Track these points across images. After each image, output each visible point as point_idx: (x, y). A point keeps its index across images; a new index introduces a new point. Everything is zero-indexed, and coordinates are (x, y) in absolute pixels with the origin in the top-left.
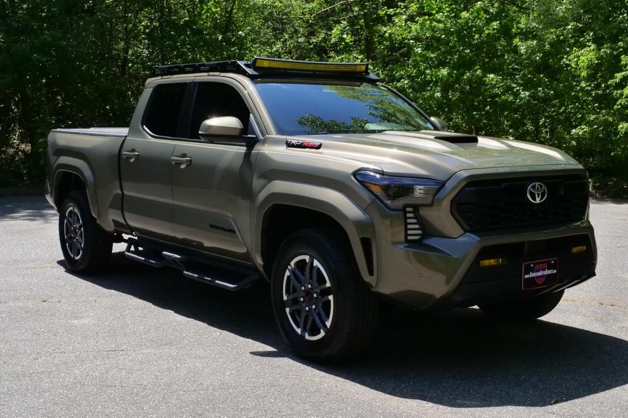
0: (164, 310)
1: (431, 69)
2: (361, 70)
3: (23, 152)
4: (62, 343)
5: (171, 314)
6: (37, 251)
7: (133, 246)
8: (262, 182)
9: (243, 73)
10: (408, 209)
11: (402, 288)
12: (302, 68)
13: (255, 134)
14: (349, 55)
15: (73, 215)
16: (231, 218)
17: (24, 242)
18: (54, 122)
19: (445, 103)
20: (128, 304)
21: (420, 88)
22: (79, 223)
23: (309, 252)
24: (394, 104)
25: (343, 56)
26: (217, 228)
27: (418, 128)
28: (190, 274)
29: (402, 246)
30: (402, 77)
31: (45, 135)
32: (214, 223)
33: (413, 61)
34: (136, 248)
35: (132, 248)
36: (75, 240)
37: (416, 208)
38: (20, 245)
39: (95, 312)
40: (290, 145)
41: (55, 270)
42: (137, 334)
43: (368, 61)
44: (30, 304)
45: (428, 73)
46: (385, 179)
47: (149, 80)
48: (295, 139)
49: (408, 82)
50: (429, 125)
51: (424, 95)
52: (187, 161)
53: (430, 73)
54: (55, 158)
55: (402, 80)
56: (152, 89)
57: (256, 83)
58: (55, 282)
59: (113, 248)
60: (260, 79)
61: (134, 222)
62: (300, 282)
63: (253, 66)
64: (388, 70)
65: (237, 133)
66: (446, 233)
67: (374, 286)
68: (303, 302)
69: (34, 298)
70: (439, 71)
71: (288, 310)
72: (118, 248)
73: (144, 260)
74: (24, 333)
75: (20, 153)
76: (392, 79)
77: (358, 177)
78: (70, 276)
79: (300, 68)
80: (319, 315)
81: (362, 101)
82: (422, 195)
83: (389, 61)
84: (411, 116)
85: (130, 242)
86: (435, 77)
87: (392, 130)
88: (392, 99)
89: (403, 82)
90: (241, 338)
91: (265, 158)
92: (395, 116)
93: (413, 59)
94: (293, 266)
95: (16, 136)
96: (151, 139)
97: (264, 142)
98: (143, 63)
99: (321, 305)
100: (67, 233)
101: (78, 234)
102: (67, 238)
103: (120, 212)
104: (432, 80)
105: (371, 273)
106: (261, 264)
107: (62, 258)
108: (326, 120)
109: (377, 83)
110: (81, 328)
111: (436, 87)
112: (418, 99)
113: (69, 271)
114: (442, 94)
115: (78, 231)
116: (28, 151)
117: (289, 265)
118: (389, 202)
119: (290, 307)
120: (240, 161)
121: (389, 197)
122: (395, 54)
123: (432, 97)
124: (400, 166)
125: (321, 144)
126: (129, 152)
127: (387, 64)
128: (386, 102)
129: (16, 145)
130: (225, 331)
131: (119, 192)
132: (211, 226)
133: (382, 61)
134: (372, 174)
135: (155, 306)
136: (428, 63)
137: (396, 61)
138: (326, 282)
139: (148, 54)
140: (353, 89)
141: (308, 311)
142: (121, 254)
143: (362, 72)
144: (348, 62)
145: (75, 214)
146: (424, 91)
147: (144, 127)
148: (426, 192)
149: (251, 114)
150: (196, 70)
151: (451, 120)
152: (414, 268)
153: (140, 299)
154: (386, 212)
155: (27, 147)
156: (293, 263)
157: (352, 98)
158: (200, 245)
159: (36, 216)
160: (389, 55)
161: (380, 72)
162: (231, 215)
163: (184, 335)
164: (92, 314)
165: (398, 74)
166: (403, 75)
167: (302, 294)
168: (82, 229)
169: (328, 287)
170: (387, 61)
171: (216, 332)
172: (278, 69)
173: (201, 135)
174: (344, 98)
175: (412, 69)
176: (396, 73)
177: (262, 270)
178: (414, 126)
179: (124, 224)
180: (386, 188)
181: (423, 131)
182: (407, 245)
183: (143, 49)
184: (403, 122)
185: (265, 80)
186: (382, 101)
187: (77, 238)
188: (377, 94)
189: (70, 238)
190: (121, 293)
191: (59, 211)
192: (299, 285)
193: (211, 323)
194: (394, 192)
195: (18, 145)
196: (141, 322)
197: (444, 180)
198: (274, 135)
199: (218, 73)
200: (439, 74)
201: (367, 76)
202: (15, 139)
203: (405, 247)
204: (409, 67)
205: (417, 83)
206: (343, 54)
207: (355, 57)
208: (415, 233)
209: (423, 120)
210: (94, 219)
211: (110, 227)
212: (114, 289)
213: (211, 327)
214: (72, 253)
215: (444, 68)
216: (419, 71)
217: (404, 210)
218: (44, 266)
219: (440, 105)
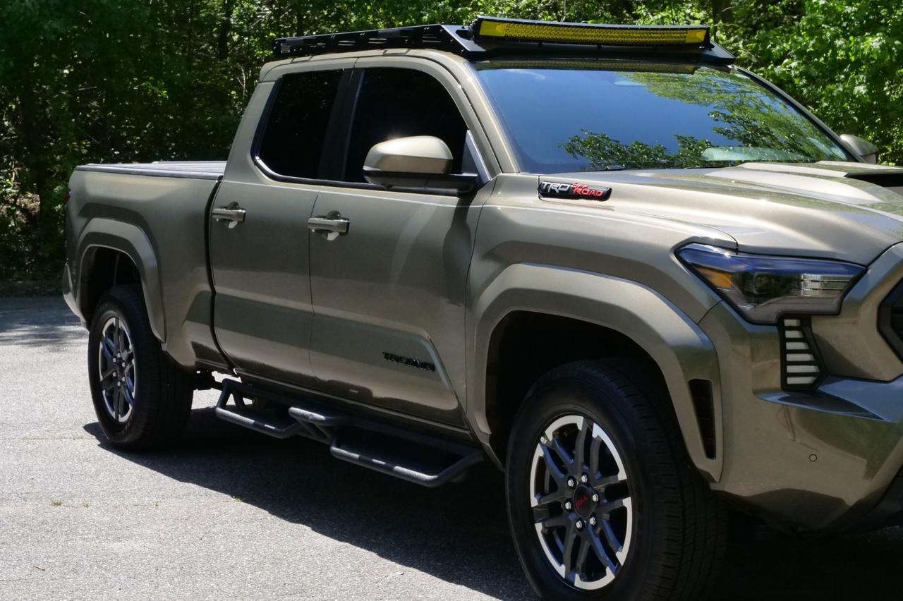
0: (291, 524)
1: (847, 37)
2: (695, 41)
3: (25, 211)
4: (88, 588)
5: (305, 530)
6: (45, 404)
7: (231, 395)
8: (491, 266)
9: (455, 49)
10: (788, 322)
11: (777, 485)
12: (574, 38)
13: (475, 171)
14: (676, 12)
15: (115, 335)
16: (427, 341)
17: (21, 387)
18: (85, 151)
19: (875, 108)
20: (220, 511)
21: (824, 77)
22: (128, 350)
23: (583, 410)
24: (766, 110)
25: (663, 14)
26: (399, 359)
27: (813, 157)
28: (344, 452)
29: (774, 398)
30: (786, 55)
31: (65, 177)
32: (391, 351)
33: (810, 21)
34: (239, 400)
35: (231, 401)
36: (119, 384)
37: (805, 319)
38: (14, 393)
39: (154, 527)
40: (546, 192)
41: (79, 443)
42: (238, 572)
43: (715, 22)
44: (28, 509)
45: (840, 46)
46: (741, 261)
47: (268, 66)
48: (557, 181)
49: (799, 64)
50: (838, 152)
51: (831, 91)
52: (341, 225)
53: (844, 46)
54: (82, 221)
55: (786, 61)
56: (274, 83)
57: (479, 69)
58: (79, 467)
59: (194, 399)
60: (488, 61)
61: (235, 347)
62: (564, 471)
63: (474, 34)
64: (758, 42)
65: (439, 170)
66: (868, 370)
67: (716, 479)
68: (570, 511)
69: (38, 498)
70: (864, 40)
71: (539, 527)
72: (204, 399)
73: (254, 424)
74: (14, 567)
75: (18, 213)
76: (766, 59)
77: (683, 255)
78: (109, 454)
79: (570, 38)
80: (603, 537)
81: (700, 103)
82: (817, 294)
83: (759, 22)
84: (801, 134)
85: (227, 388)
86: (855, 55)
87: (759, 161)
88: (762, 98)
89: (787, 64)
90: (445, 585)
91: (497, 220)
92: (769, 134)
93: (809, 17)
94: (551, 438)
95: (10, 180)
96: (269, 183)
97: (495, 186)
98: (261, 35)
99: (606, 516)
100: (105, 369)
101: (126, 371)
102: (105, 380)
103: (208, 328)
104: (847, 61)
105: (710, 453)
106: (488, 434)
107: (93, 418)
108: (628, 142)
109: (730, 67)
110: (127, 558)
111: (857, 74)
112: (819, 98)
113: (107, 445)
114: (869, 89)
115: (126, 365)
116: (34, 209)
117: (543, 434)
118: (747, 308)
119: (543, 521)
120: (447, 225)
121: (748, 296)
122: (772, 8)
123: (847, 95)
124: (774, 234)
125: (611, 189)
126: (226, 208)
127: (756, 28)
128: (749, 106)
129: (12, 197)
130: (412, 569)
131: (207, 287)
132: (387, 356)
133: (744, 22)
134: (716, 250)
135: (273, 517)
136: (840, 26)
137: (775, 22)
138: (617, 471)
139: (271, 15)
140: (682, 80)
141: (580, 530)
142: (209, 413)
143: (697, 45)
144: (674, 24)
145: (120, 331)
146: (833, 81)
147: (257, 158)
148: (827, 286)
149: (468, 132)
150: (361, 43)
151: (889, 141)
152: (801, 444)
153: (244, 501)
154: (743, 328)
155: (32, 201)
156: (550, 432)
157: (679, 97)
158: (365, 395)
159: (46, 336)
160: (760, 11)
161: (741, 46)
162: (426, 335)
163: (331, 575)
164: (149, 532)
165: (778, 48)
166: (789, 51)
167: (569, 495)
168: (133, 361)
169: (622, 481)
170: (754, 22)
171: (393, 570)
172: (524, 39)
173: (368, 173)
174: (663, 97)
175: (808, 38)
176: (774, 46)
177: (488, 445)
178: (807, 155)
179: (215, 353)
180: (743, 280)
181: (822, 162)
182: (787, 395)
183: (261, 5)
184: (786, 146)
185: (497, 63)
186: (742, 103)
187: (123, 379)
188: (731, 89)
189: (111, 379)
190: (208, 490)
191: (89, 326)
192: (562, 476)
193: (386, 553)
194: (758, 286)
195: (15, 197)
196: (245, 548)
197: (865, 262)
198: (516, 174)
199: (403, 51)
200: (862, 47)
201: (708, 53)
202: (9, 186)
203: (779, 399)
204: (799, 35)
205: (818, 65)
206: (663, 10)
207: (689, 14)
208: (802, 370)
209: (826, 143)
210: (157, 343)
211: (187, 358)
212: (194, 482)
213: (384, 560)
214: (113, 410)
215: (873, 34)
216: (821, 41)
217: (779, 323)
218: (58, 434)
219: (866, 112)
